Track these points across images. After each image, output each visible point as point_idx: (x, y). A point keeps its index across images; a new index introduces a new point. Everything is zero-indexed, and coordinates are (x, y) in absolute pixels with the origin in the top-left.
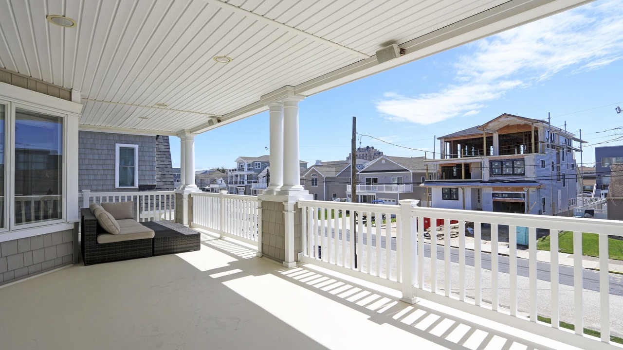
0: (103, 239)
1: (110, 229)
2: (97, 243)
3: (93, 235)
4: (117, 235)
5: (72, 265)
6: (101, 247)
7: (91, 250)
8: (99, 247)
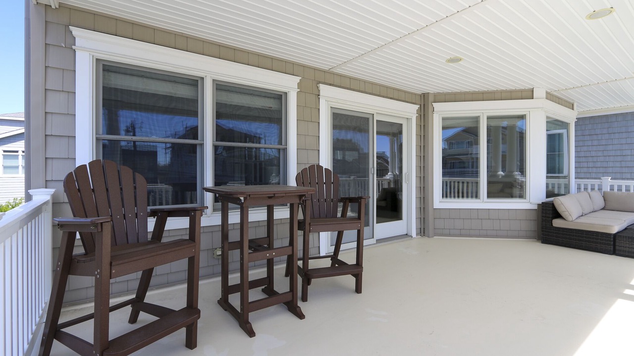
0: (557, 223)
1: (563, 214)
2: (552, 226)
3: (548, 217)
4: (569, 221)
5: (535, 240)
6: (556, 230)
7: (547, 230)
8: (553, 230)
